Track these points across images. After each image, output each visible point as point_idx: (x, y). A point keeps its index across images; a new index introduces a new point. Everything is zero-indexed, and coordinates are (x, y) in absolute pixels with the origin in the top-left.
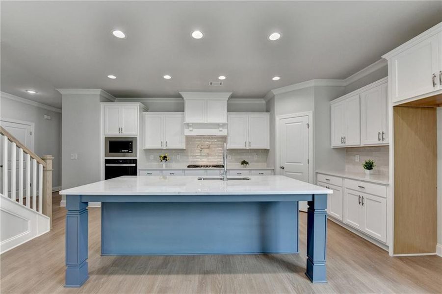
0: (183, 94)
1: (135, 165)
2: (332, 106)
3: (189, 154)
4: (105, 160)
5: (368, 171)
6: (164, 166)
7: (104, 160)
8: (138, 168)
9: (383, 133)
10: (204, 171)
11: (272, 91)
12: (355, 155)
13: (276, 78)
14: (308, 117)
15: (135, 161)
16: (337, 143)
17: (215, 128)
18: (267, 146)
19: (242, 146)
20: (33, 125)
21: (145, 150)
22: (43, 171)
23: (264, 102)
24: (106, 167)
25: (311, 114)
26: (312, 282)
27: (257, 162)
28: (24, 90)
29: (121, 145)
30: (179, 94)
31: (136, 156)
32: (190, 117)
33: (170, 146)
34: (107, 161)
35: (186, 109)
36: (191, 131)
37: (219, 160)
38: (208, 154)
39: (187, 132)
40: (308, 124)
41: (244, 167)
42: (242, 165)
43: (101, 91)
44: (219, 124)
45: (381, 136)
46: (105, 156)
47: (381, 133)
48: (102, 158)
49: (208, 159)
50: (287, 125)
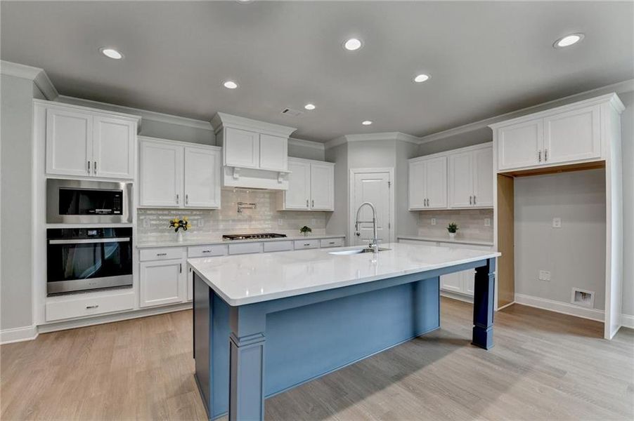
0: (224, 117)
2: (411, 165)
3: (221, 218)
4: (48, 230)
5: (452, 235)
6: (181, 239)
7: (46, 230)
8: (140, 244)
9: (475, 197)
10: (259, 244)
11: (346, 136)
12: (430, 219)
13: (367, 123)
14: (389, 174)
15: (128, 232)
16: (418, 205)
17: (271, 178)
18: (329, 206)
19: (303, 206)
23: (323, 148)
24: (49, 245)
25: (392, 171)
26: (486, 349)
30: (214, 115)
31: (131, 222)
33: (192, 203)
34: (52, 234)
35: (226, 143)
36: (235, 179)
37: (267, 226)
38: (250, 217)
39: (229, 181)
40: (389, 182)
41: (305, 235)
42: (303, 233)
44: (279, 172)
45: (472, 200)
46: (48, 221)
47: (473, 197)
49: (250, 225)
50: (364, 181)
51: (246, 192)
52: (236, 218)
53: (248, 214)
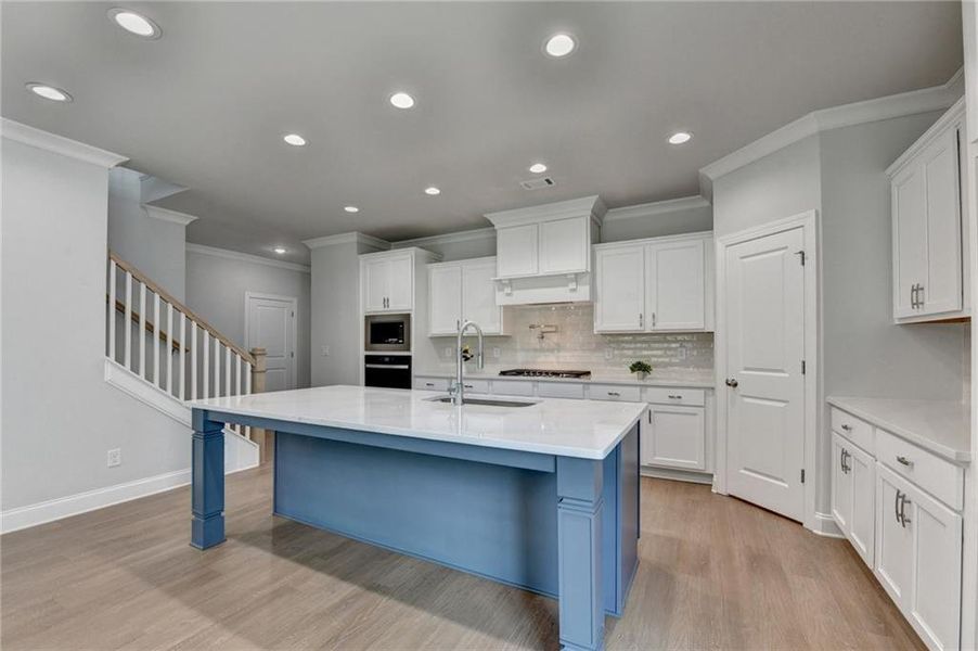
0: (492, 217)
1: (406, 367)
3: (518, 347)
4: (366, 356)
7: (364, 357)
8: (414, 372)
11: (701, 171)
14: (803, 229)
19: (632, 325)
20: (295, 300)
21: (431, 338)
22: (252, 372)
24: (367, 370)
27: (684, 364)
28: (270, 249)
29: (388, 330)
30: (486, 219)
31: (409, 350)
32: (510, 264)
34: (369, 359)
35: (499, 250)
36: (508, 295)
38: (558, 344)
39: (503, 298)
40: (802, 253)
41: (639, 378)
42: (635, 374)
43: (358, 236)
44: (565, 275)
46: (366, 350)
48: (362, 353)
49: (558, 357)
50: (745, 260)
51: (550, 309)
52: (538, 347)
53: (555, 340)
